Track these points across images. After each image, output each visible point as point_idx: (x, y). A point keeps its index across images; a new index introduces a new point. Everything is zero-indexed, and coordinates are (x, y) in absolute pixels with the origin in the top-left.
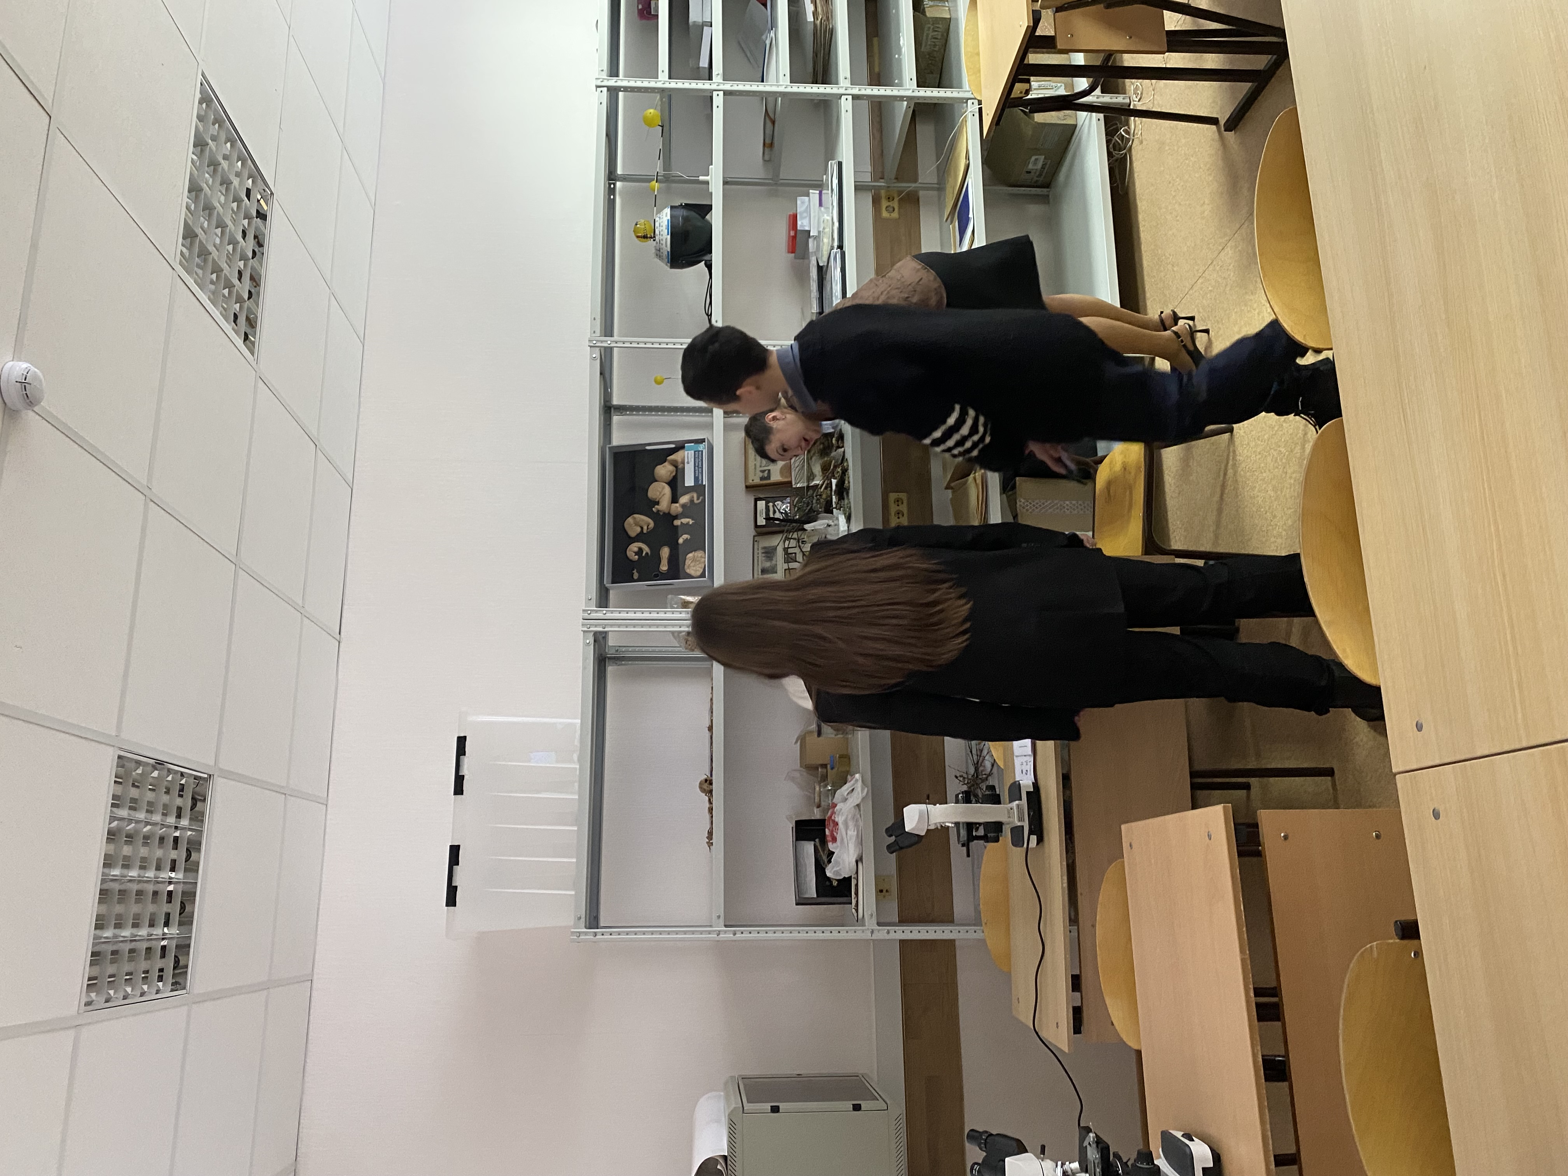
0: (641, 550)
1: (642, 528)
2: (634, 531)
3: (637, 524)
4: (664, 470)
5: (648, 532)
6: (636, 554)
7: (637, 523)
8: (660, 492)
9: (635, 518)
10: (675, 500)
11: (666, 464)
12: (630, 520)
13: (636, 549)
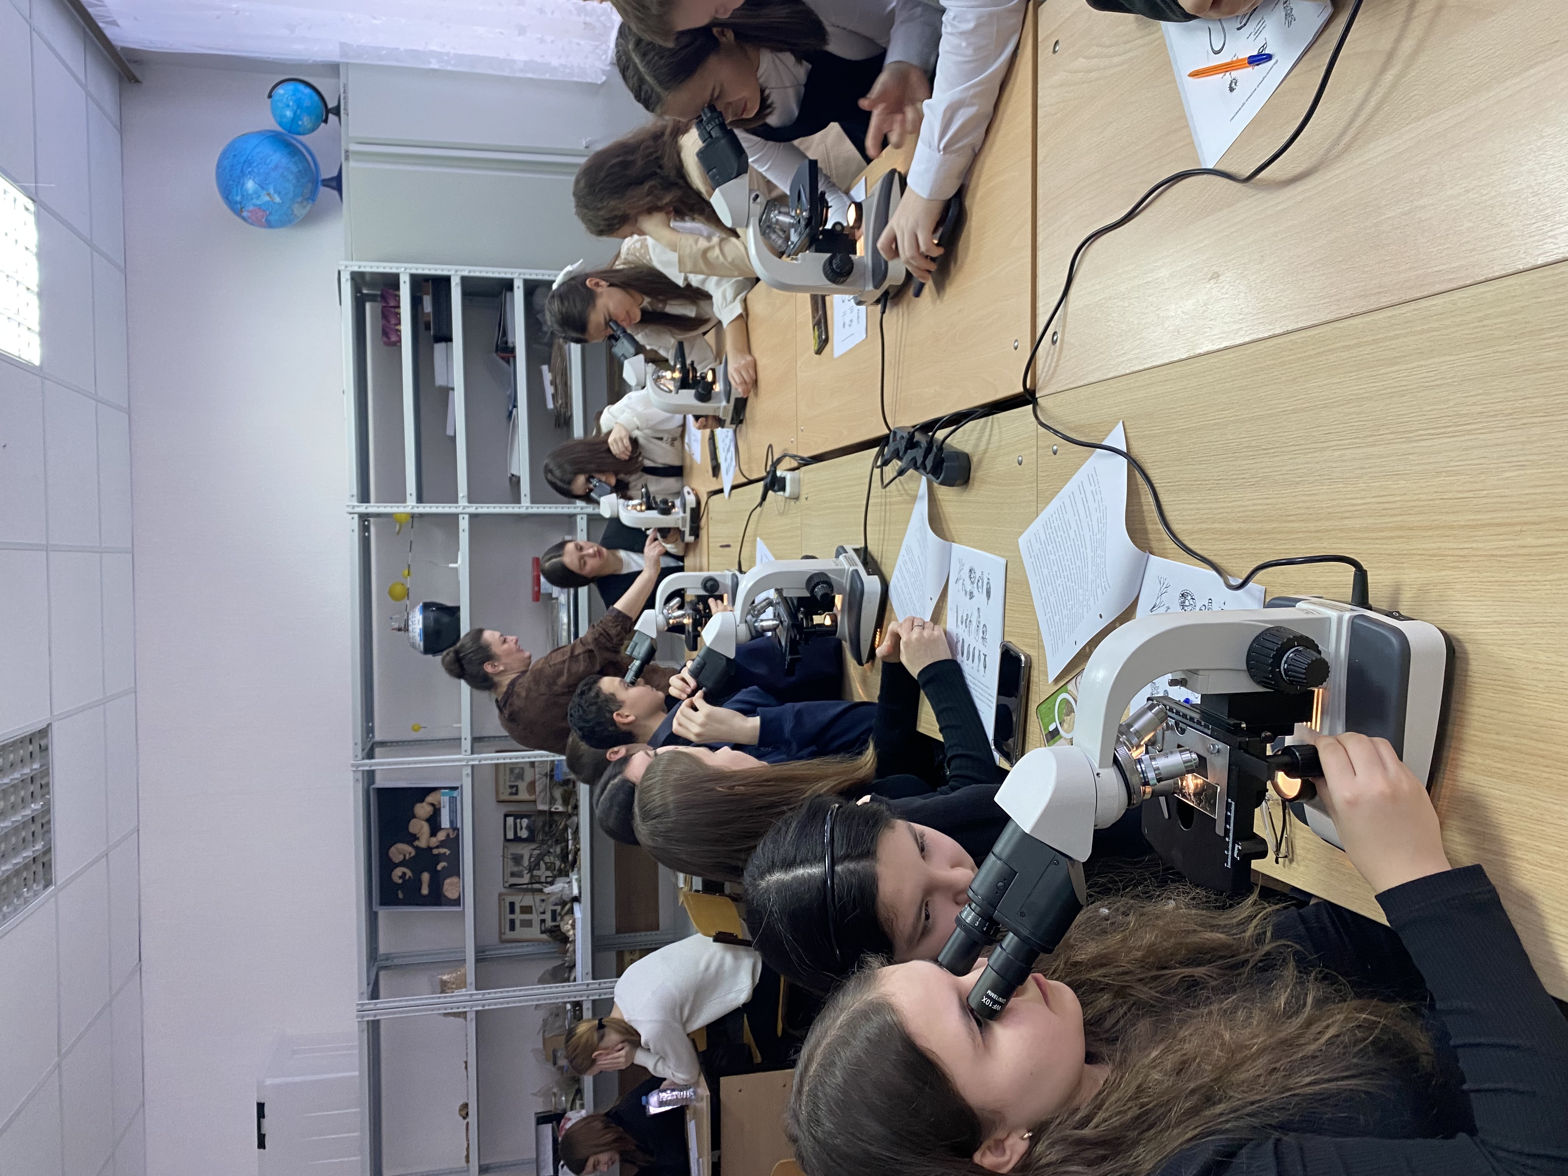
0: (404, 874)
1: (405, 856)
2: (397, 858)
3: (400, 853)
4: (423, 810)
5: (410, 858)
6: (400, 877)
7: (401, 851)
8: (419, 827)
9: (397, 849)
10: (433, 833)
11: (424, 804)
12: (393, 849)
13: (400, 874)
